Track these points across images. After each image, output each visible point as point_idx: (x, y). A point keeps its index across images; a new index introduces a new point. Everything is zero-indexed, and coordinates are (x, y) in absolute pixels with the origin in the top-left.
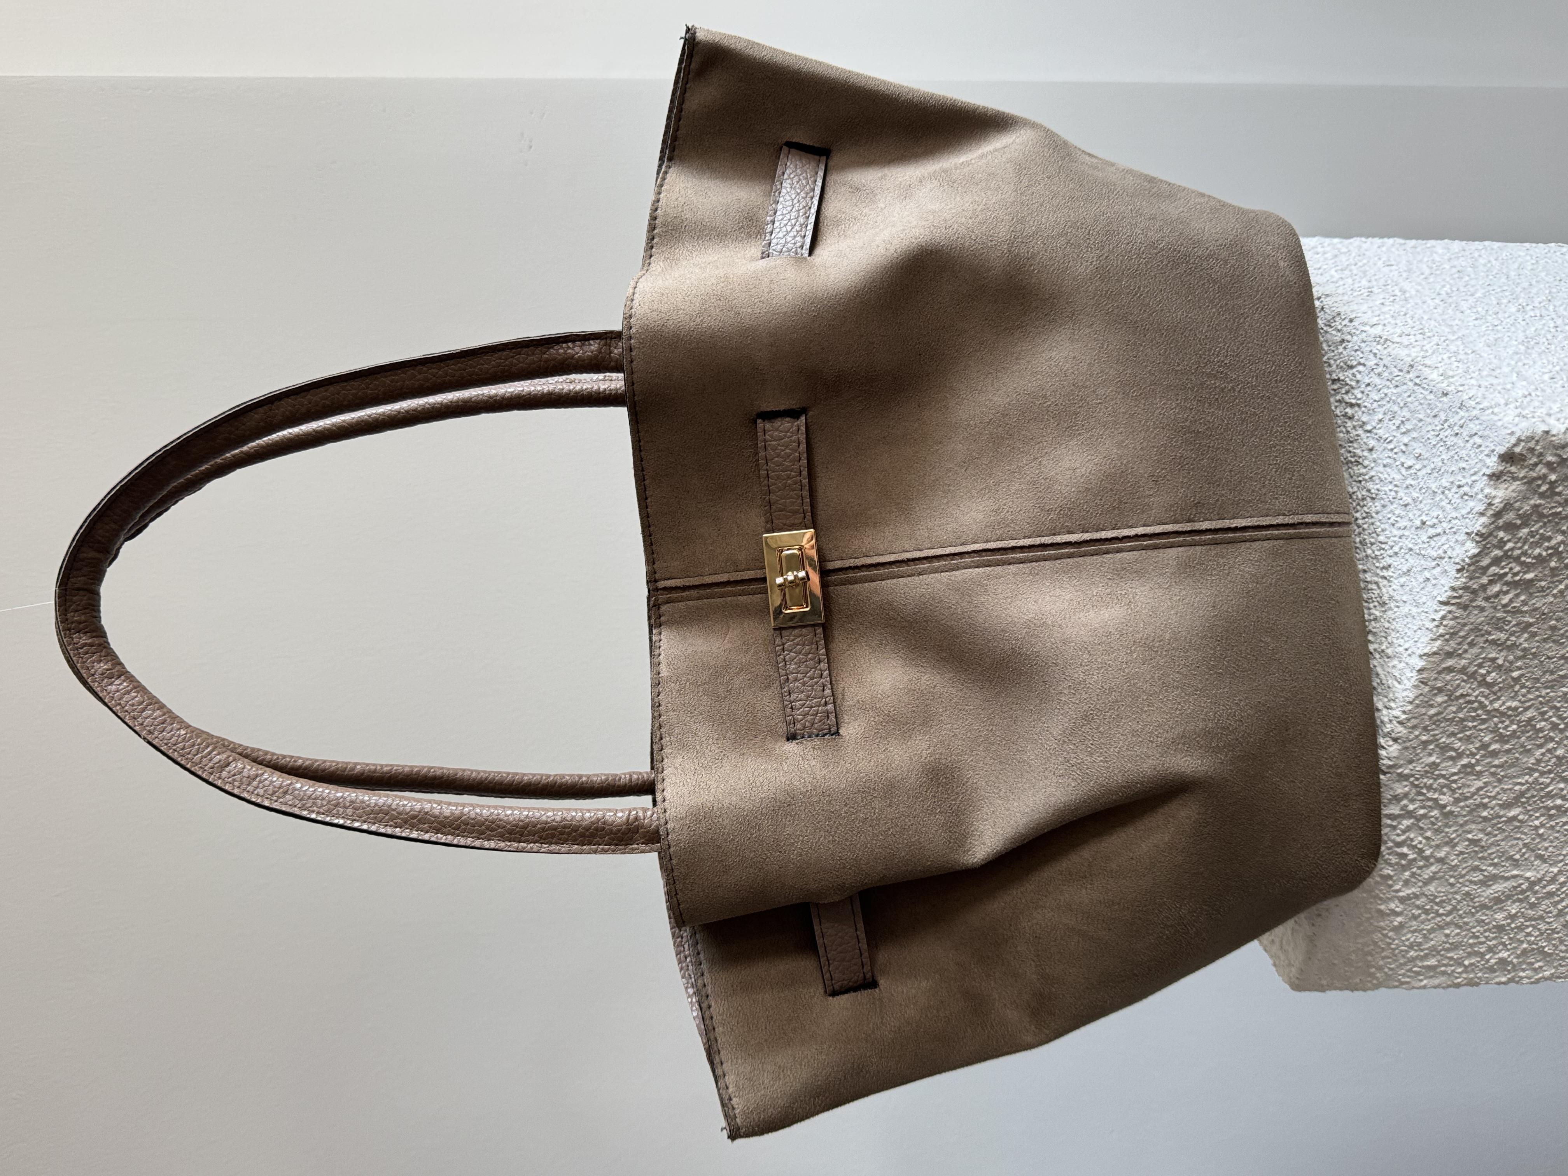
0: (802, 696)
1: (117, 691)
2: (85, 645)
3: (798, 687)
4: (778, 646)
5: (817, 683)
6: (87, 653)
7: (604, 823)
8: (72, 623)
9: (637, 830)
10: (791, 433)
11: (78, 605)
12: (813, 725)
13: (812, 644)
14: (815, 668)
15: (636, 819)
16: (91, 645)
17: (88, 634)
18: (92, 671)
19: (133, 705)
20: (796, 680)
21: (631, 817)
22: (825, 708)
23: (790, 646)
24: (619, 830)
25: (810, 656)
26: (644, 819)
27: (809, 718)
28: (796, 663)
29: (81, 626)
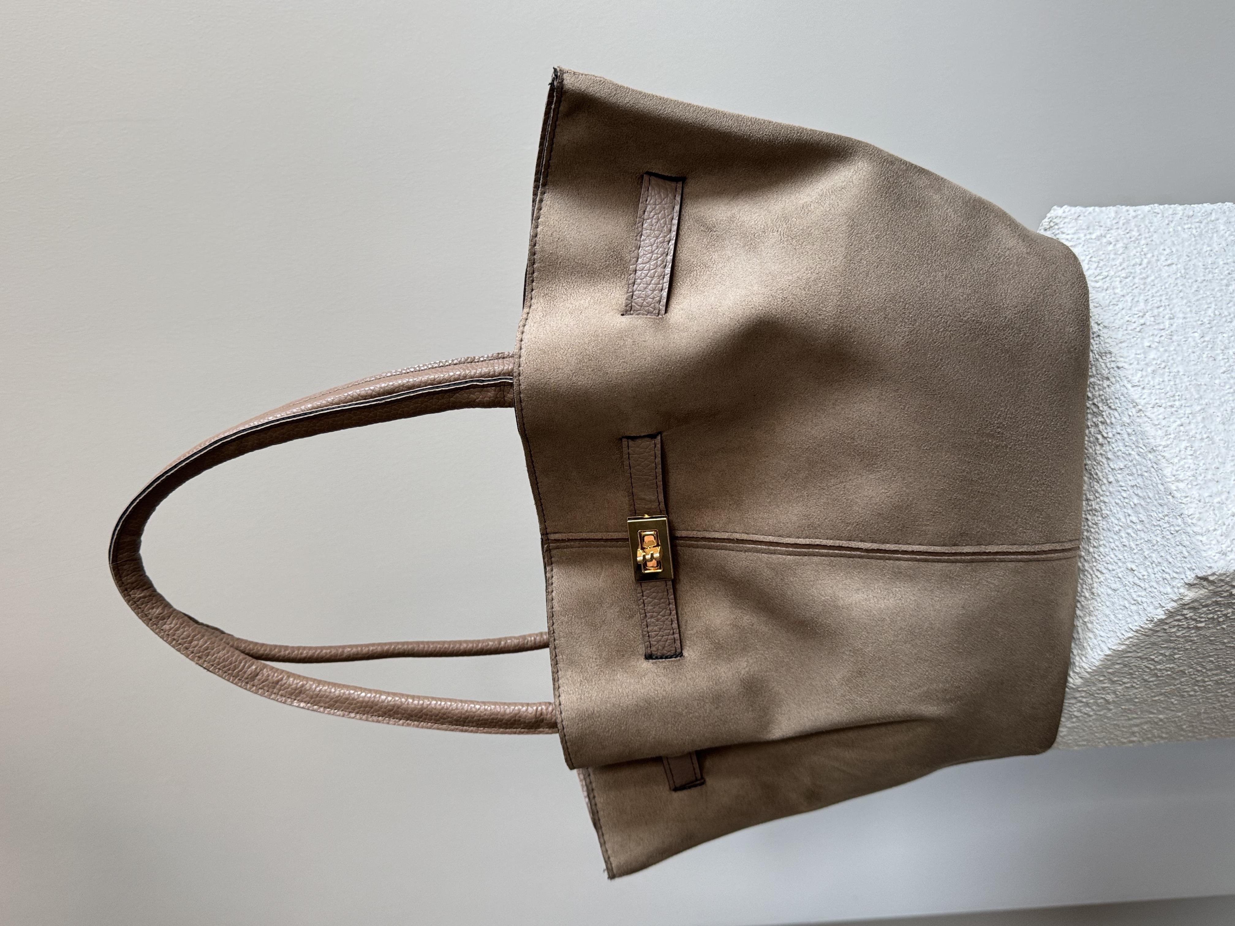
0: (656, 628)
1: (170, 629)
2: (140, 598)
3: (653, 623)
4: (639, 593)
5: (667, 619)
6: (142, 604)
7: (520, 717)
8: (127, 584)
9: (542, 720)
10: (650, 449)
11: (128, 571)
12: (664, 648)
13: (664, 592)
14: (666, 609)
15: (541, 714)
16: (144, 597)
17: (140, 589)
18: (150, 616)
19: (183, 639)
20: (652, 617)
21: (538, 713)
22: (672, 637)
23: (648, 593)
24: (530, 722)
25: (662, 600)
26: (547, 715)
27: (661, 643)
28: (652, 606)
29: (134, 585)
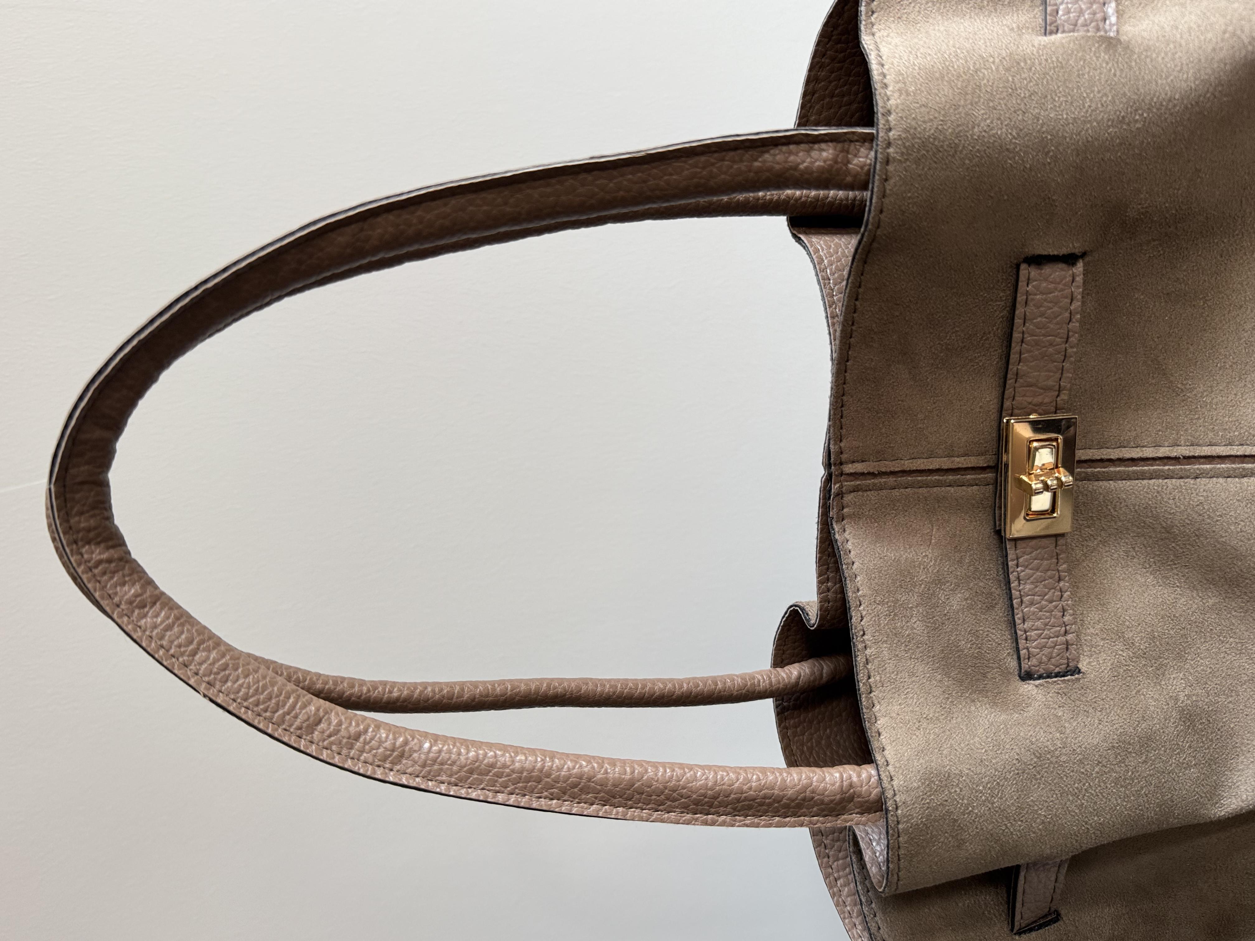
0: (1038, 624)
1: (155, 626)
2: (100, 562)
3: (1034, 613)
4: (1012, 560)
5: (1056, 607)
6: (104, 573)
7: (813, 792)
8: (78, 532)
9: (851, 799)
10: (1065, 285)
11: (84, 505)
12: (1050, 659)
13: (1052, 557)
14: (1055, 588)
15: (851, 785)
16: (109, 561)
17: (102, 545)
18: (116, 599)
19: (180, 646)
20: (1032, 603)
21: (845, 783)
22: (1063, 639)
23: (1026, 560)
24: (832, 801)
25: (1049, 573)
26: (861, 786)
27: (1046, 651)
28: (1032, 583)
29: (92, 535)
